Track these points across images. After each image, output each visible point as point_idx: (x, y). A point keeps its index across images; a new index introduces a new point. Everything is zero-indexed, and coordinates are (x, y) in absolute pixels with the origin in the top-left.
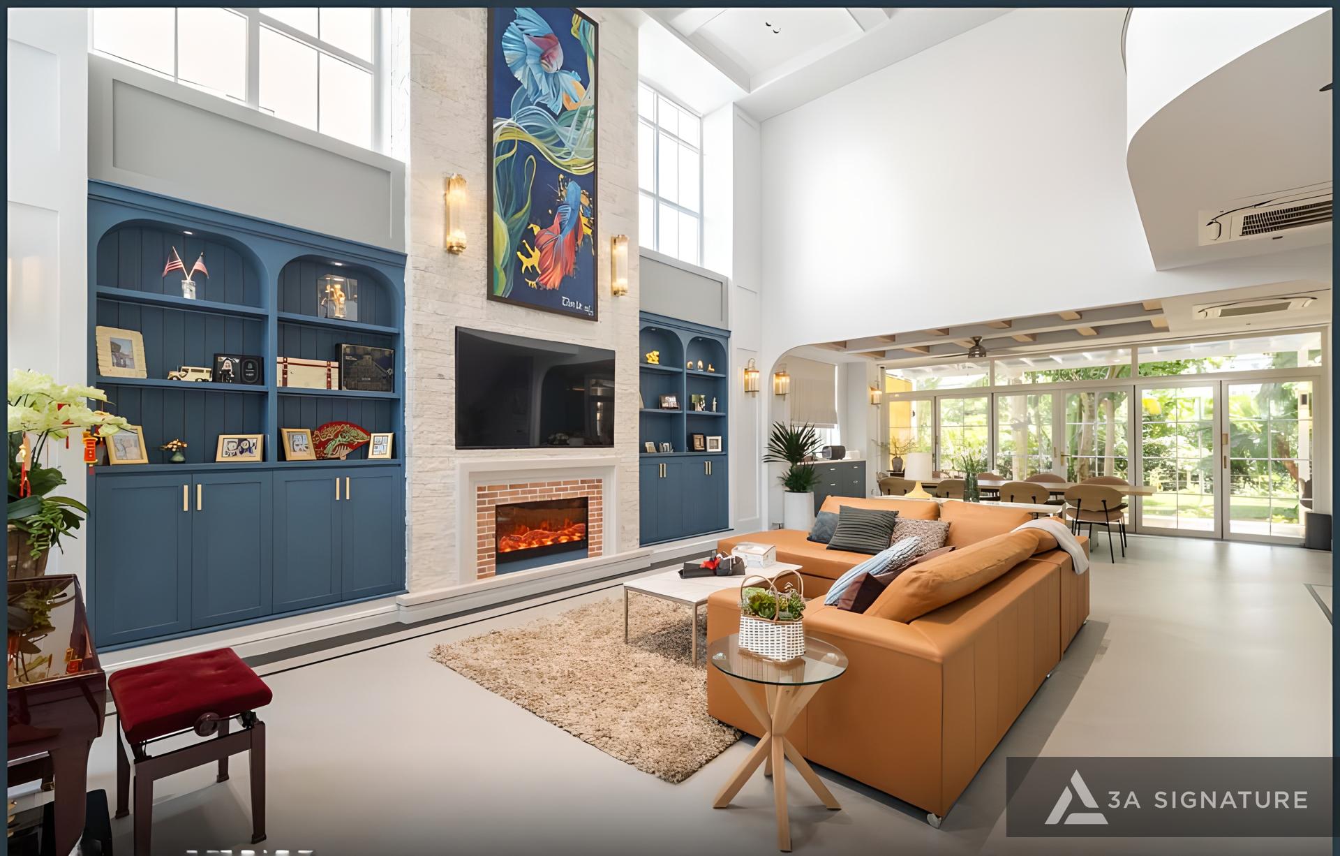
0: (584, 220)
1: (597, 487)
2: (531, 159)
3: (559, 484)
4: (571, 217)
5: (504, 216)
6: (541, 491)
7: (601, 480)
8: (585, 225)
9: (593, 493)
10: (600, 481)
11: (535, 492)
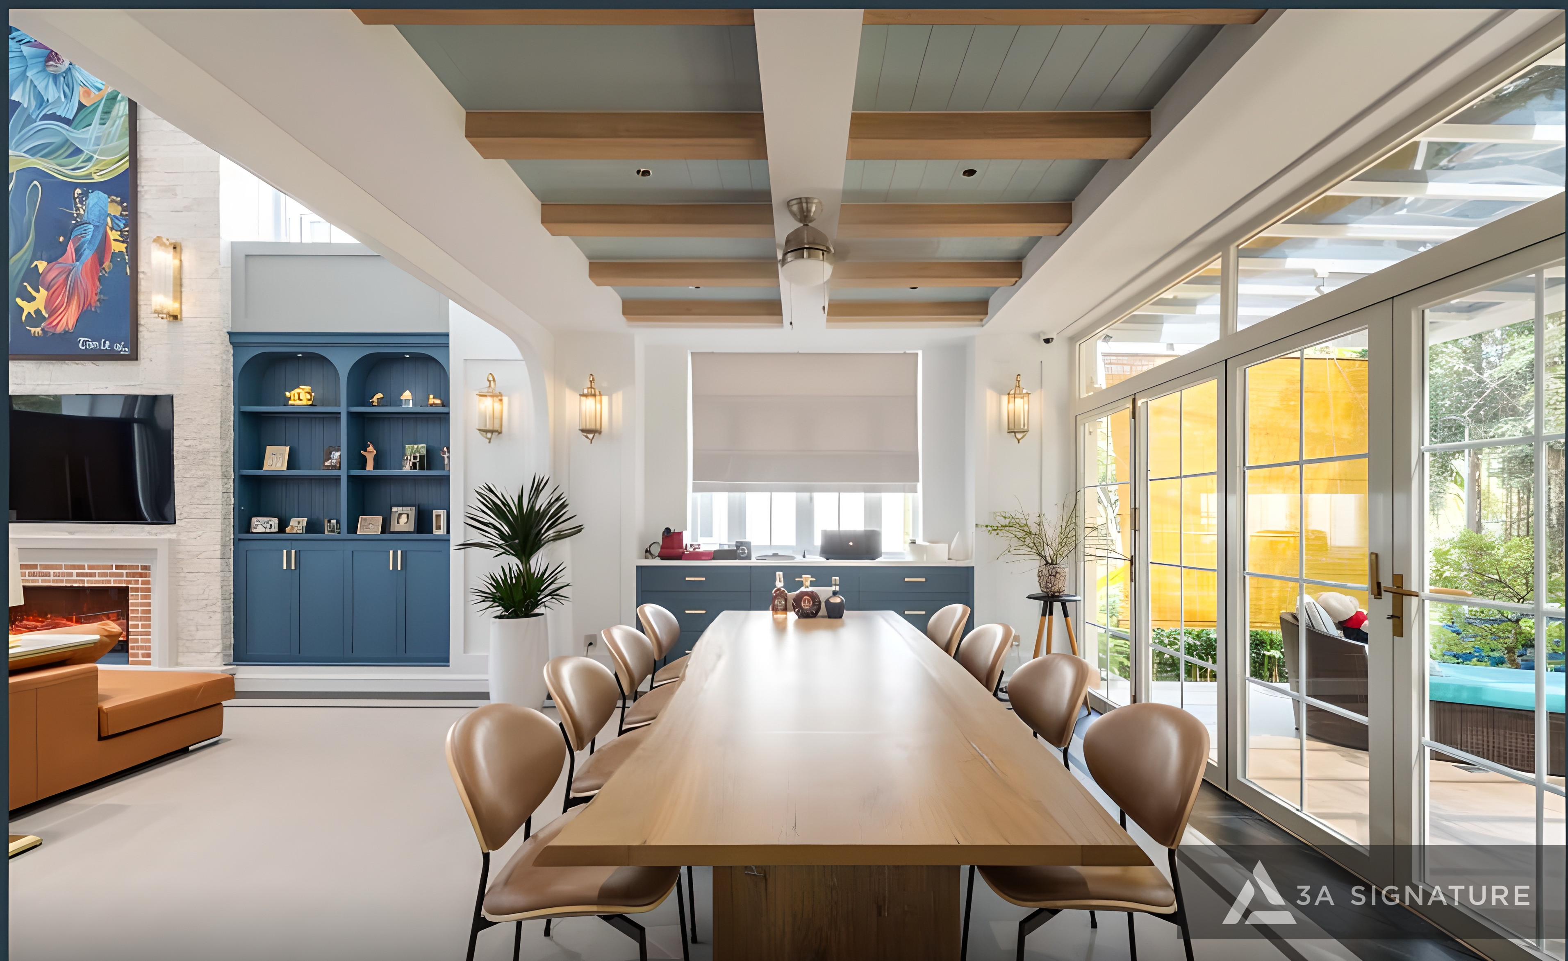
1: (141, 575)
4: (93, 237)
7: (147, 566)
9: (136, 582)
10: (145, 568)
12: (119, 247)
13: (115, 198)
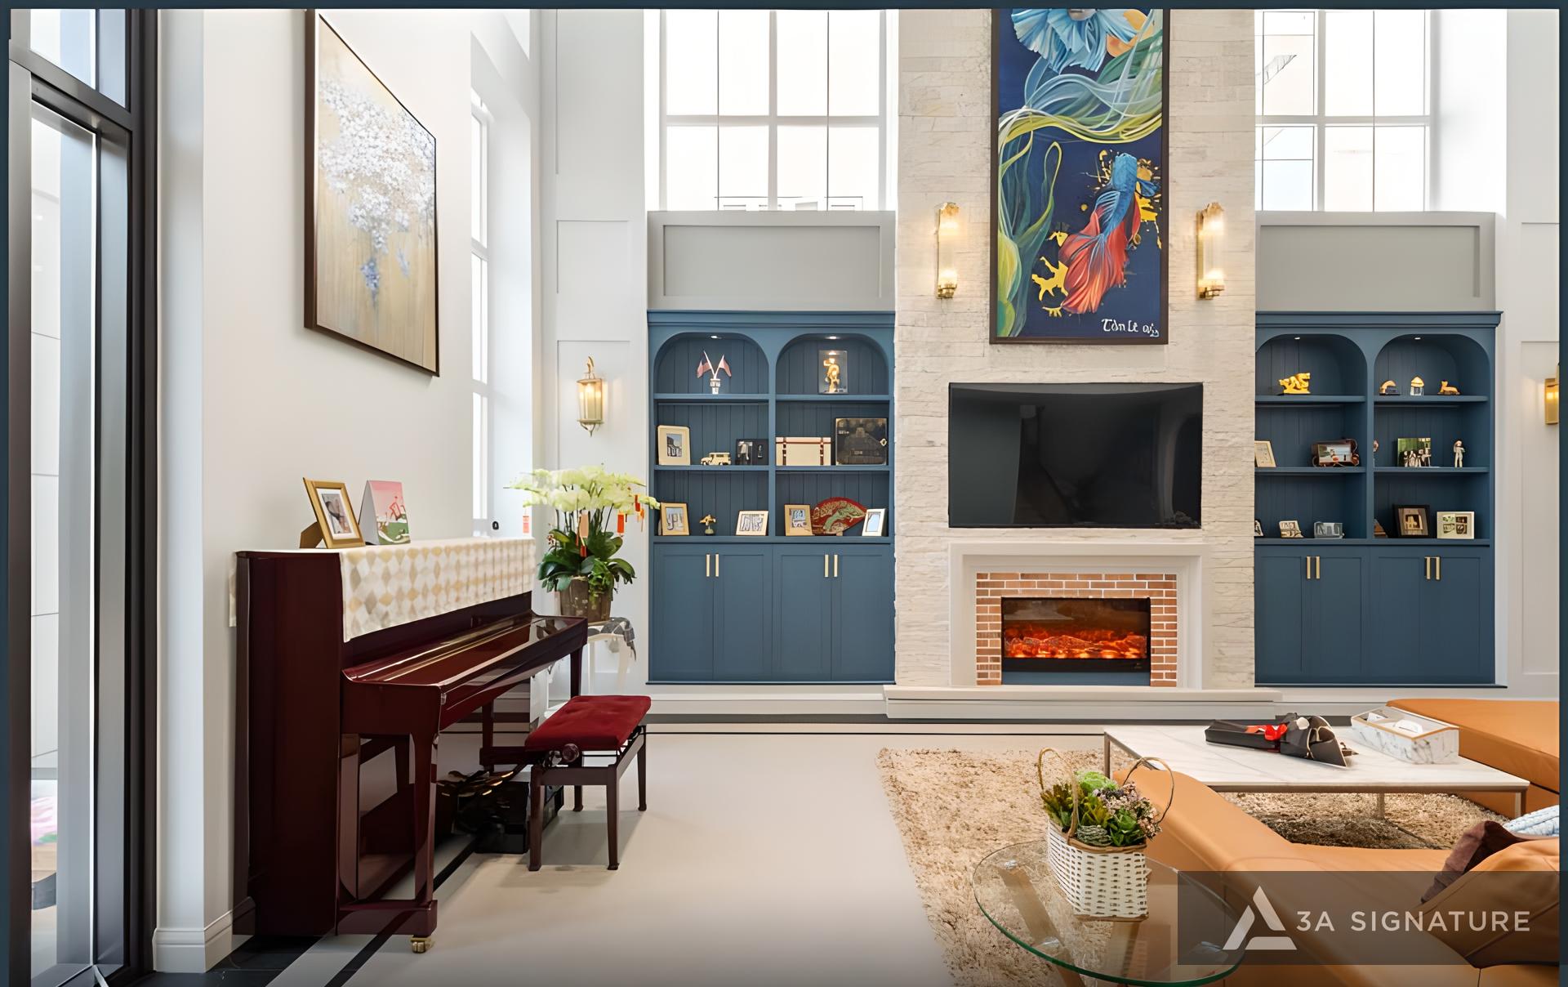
0: (1143, 203)
1: (1165, 585)
2: (1055, 147)
3: (1099, 577)
4: (1119, 205)
5: (1013, 234)
6: (1068, 585)
7: (1175, 576)
8: (1143, 208)
9: (1160, 593)
10: (1173, 577)
11: (1060, 585)
12: (1149, 217)
13: (1145, 161)
